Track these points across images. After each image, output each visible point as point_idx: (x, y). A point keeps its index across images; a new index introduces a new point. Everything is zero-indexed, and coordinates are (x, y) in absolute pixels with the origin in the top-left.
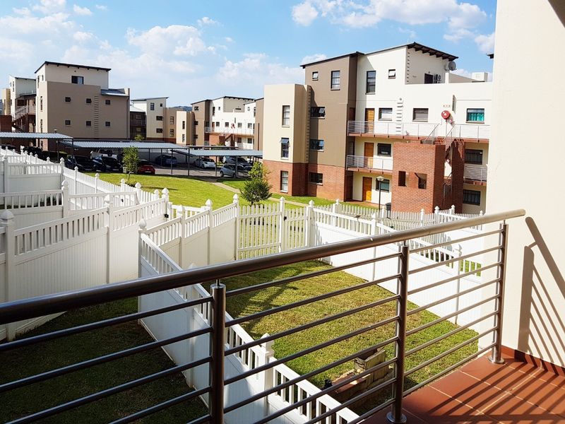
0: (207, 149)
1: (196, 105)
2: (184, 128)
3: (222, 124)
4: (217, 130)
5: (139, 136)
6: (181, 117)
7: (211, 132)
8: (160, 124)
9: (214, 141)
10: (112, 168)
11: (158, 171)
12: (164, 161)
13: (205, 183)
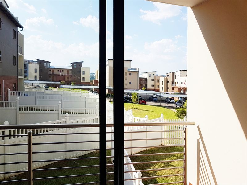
0: (173, 94)
1: (168, 74)
2: (163, 84)
3: (180, 83)
4: (177, 85)
5: (144, 88)
6: (162, 80)
7: (175, 86)
8: (153, 83)
9: (176, 90)
10: (129, 101)
11: (148, 103)
12: (151, 99)
13: (167, 109)
